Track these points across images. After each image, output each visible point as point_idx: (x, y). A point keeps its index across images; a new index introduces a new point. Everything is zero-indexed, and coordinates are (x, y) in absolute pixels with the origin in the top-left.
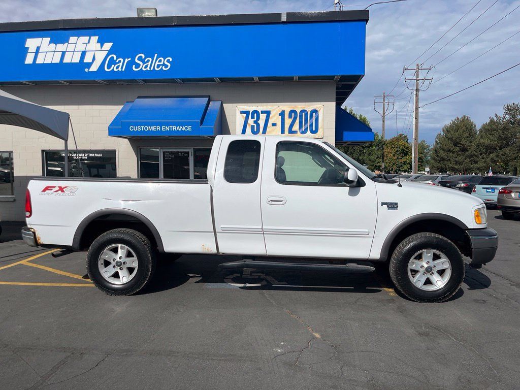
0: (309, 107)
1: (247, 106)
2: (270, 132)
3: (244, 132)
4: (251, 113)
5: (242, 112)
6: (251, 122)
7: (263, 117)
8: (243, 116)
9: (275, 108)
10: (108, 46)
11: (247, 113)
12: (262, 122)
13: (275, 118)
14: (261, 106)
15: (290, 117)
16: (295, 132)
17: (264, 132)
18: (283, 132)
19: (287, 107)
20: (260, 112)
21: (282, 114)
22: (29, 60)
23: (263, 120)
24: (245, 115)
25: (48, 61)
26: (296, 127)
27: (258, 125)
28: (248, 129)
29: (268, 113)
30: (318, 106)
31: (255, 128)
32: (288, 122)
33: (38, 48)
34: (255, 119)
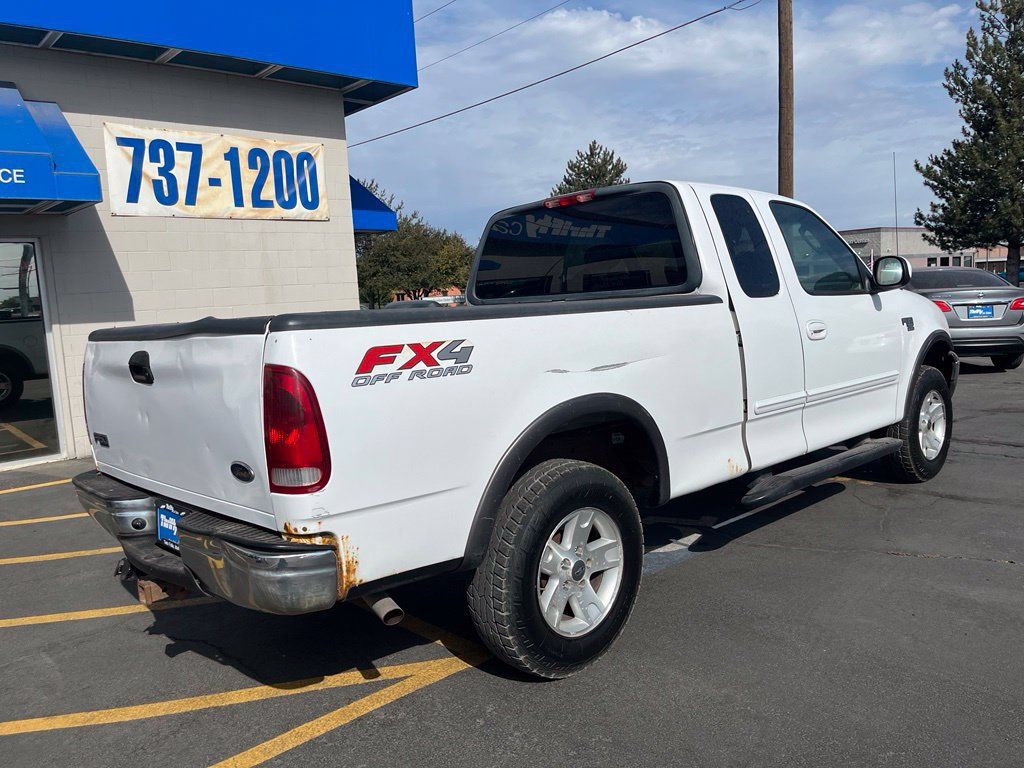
0: (295, 145)
1: (134, 125)
2: (207, 200)
3: (133, 196)
4: (147, 145)
5: (123, 141)
6: (150, 169)
7: (183, 159)
8: (126, 154)
9: (215, 141)
11: (137, 144)
12: (181, 173)
13: (214, 165)
14: (174, 130)
15: (252, 165)
16: (268, 204)
17: (191, 200)
18: (239, 202)
19: (244, 141)
20: (174, 148)
21: (232, 155)
23: (183, 166)
24: (130, 150)
26: (268, 192)
27: (172, 180)
28: (146, 191)
29: (196, 150)
30: (313, 145)
31: (165, 189)
32: (249, 177)
34: (162, 164)
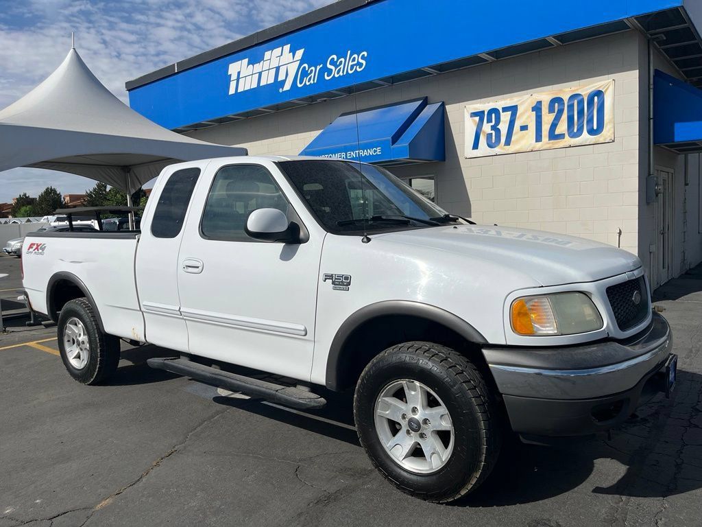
0: (585, 87)
1: (481, 103)
2: (517, 141)
3: (476, 146)
4: (486, 113)
5: (474, 114)
6: (487, 128)
7: (505, 117)
8: (475, 121)
9: (524, 100)
10: (300, 53)
11: (480, 114)
12: (503, 127)
13: (526, 117)
14: (501, 100)
15: (551, 110)
16: (561, 136)
17: (508, 142)
18: (539, 138)
19: (545, 95)
20: (501, 111)
21: (537, 108)
22: (232, 91)
23: (505, 122)
24: (477, 119)
25: (247, 88)
26: (562, 127)
27: (498, 131)
28: (483, 140)
29: (513, 109)
30: (603, 83)
31: (494, 138)
32: (548, 119)
33: (239, 73)
34: (493, 123)
